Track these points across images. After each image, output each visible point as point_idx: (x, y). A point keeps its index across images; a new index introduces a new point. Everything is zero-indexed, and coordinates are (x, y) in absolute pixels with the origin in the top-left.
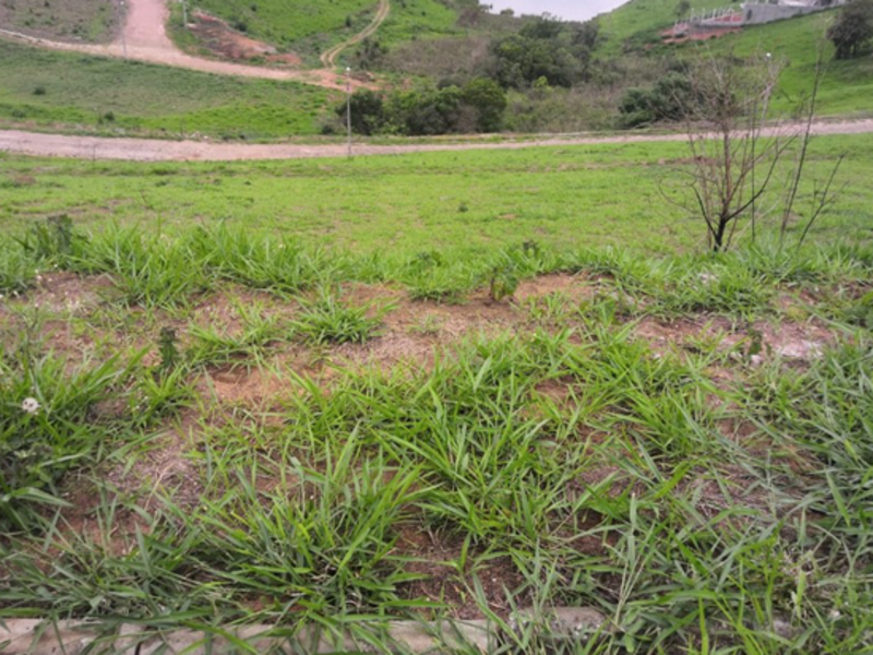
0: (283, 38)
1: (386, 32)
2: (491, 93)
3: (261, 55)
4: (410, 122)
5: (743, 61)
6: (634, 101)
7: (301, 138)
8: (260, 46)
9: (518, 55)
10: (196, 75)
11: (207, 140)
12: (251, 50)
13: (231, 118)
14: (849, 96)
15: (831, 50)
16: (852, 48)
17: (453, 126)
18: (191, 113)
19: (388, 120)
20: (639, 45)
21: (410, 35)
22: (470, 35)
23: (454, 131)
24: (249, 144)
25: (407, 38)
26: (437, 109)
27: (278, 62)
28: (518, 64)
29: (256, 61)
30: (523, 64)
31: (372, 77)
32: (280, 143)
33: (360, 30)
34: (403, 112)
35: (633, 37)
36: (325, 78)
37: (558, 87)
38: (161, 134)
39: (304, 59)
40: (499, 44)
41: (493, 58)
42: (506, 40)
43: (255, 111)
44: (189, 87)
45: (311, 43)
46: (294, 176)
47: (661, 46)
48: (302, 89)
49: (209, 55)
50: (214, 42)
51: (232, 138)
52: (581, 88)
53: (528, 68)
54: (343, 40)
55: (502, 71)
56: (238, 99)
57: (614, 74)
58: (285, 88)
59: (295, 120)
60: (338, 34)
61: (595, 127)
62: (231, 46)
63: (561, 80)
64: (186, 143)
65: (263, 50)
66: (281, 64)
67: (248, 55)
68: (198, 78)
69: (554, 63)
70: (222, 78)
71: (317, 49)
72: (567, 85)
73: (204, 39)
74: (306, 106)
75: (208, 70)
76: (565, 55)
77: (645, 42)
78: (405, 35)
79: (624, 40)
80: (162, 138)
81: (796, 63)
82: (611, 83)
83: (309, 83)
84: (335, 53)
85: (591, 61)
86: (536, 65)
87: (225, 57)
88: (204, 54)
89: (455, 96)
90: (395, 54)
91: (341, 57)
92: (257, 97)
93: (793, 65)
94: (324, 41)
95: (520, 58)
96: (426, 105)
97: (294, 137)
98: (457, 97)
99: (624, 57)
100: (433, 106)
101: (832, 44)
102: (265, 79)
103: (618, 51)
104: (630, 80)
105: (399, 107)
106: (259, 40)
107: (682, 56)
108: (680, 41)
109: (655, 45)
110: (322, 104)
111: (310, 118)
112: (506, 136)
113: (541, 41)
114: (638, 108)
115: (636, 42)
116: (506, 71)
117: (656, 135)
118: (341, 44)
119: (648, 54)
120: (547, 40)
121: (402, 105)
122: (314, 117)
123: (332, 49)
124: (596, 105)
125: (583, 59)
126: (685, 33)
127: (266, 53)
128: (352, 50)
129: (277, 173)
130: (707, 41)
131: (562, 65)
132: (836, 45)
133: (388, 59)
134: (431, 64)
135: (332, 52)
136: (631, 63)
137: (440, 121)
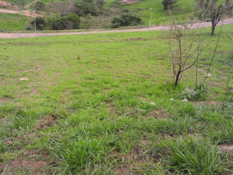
2: (76, 18)
3: (6, 6)
4: (53, 26)
5: (141, 10)
6: (115, 20)
7: (21, 31)
8: (5, 3)
9: (82, 7)
12: (3, 4)
14: (169, 19)
15: (163, 7)
16: (168, 6)
17: (66, 27)
19: (47, 26)
20: (114, 5)
22: (68, 1)
23: (66, 28)
24: (4, 33)
25: (50, 2)
26: (61, 22)
27: (12, 8)
28: (82, 10)
29: (4, 7)
30: (84, 10)
31: (41, 13)
32: (14, 33)
34: (51, 23)
35: (112, 3)
36: (27, 13)
37: (94, 16)
39: (20, 7)
40: (77, 4)
41: (75, 8)
42: (79, 3)
43: (5, 23)
45: (21, 2)
46: (20, 45)
48: (20, 16)
52: (100, 16)
54: (31, 2)
55: (78, 12)
57: (109, 13)
58: (14, 16)
59: (18, 25)
61: (105, 27)
63: (94, 14)
65: (7, 4)
67: (2, 6)
69: (92, 9)
71: (24, 4)
72: (96, 16)
74: (21, 21)
76: (95, 7)
77: (116, 4)
79: (110, 3)
81: (154, 10)
82: (108, 15)
83: (21, 14)
85: (102, 9)
86: (87, 10)
89: (66, 19)
90: (47, 6)
91: (31, 7)
92: (6, 18)
93: (154, 11)
94: (25, 2)
95: (83, 8)
96: (58, 21)
97: (18, 31)
98: (67, 19)
99: (111, 8)
100: (60, 22)
101: (163, 6)
102: (8, 13)
103: (109, 6)
104: (113, 14)
105: (50, 22)
106: (5, 1)
107: (126, 8)
108: (125, 4)
109: (119, 5)
110: (26, 21)
111: (23, 25)
112: (81, 30)
113: (89, 3)
114: (116, 22)
115: (114, 4)
116: (79, 12)
117: (122, 30)
118: (31, 3)
119: (117, 7)
120: (90, 3)
121: (51, 21)
122: (24, 25)
123: (28, 4)
124: (105, 21)
125: (100, 8)
126: (126, 2)
127: (8, 5)
128: (34, 5)
129: (15, 44)
130: (132, 4)
131: (94, 10)
132: (164, 6)
133: (45, 8)
134: (58, 9)
135: (28, 5)
136: (113, 10)
137: (62, 26)
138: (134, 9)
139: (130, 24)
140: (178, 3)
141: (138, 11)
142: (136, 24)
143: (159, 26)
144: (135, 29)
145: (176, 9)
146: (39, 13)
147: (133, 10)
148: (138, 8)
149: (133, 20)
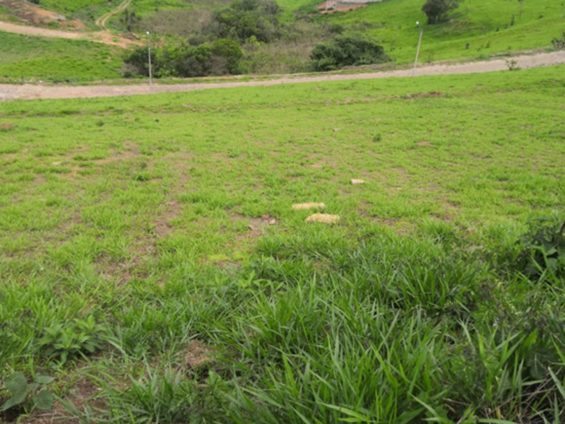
0: (66, 9)
1: (137, 6)
2: (232, 48)
3: (56, 22)
4: (177, 67)
5: (372, 25)
6: (322, 52)
7: (110, 81)
8: (54, 15)
9: (234, 21)
10: (11, 36)
11: (42, 84)
12: (48, 18)
13: (45, 66)
14: (444, 47)
15: (425, 18)
16: (437, 17)
17: (208, 70)
18: (14, 63)
19: (162, 67)
20: (305, 14)
21: (154, 8)
22: (194, 7)
23: (210, 73)
24: (74, 85)
25: (152, 10)
26: (197, 58)
27: (69, 26)
28: (234, 28)
29: (52, 25)
30: (237, 28)
31: (137, 37)
32: (96, 84)
33: (119, 4)
34: (172, 61)
35: (300, 10)
36: (105, 38)
37: (263, 43)
38: (5, 79)
39: (86, 24)
40: (219, 14)
41: (216, 24)
42: (224, 11)
43: (61, 61)
44: (8, 45)
45: (87, 13)
46: (167, 112)
47: (320, 15)
48: (91, 45)
49: (17, 21)
50: (19, 12)
51: (60, 81)
52: (277, 43)
53: (241, 30)
54: (109, 11)
55: (223, 32)
56: (47, 52)
57: (295, 34)
58: (78, 45)
59: (92, 67)
60: (104, 6)
61: (294, 69)
62: (31, 15)
63: (262, 38)
64: (26, 86)
65: (57, 18)
66: (71, 28)
67: (46, 21)
68: (12, 38)
69: (257, 27)
70: (30, 38)
71: (92, 17)
72: (267, 41)
73: (10, 10)
74: (97, 58)
75: (19, 32)
76: (263, 21)
77: (309, 13)
78: (150, 8)
79: (294, 11)
80: (7, 83)
81: (404, 27)
82: (295, 40)
83: (95, 41)
84: (105, 19)
85: (279, 25)
86: (246, 28)
87: (29, 23)
88: (12, 20)
89: (208, 50)
90: (147, 20)
91: (111, 22)
92: (60, 51)
93: (403, 28)
94: (95, 12)
95: (235, 23)
96: (189, 56)
97: (105, 80)
98: (210, 51)
99: (298, 23)
100: (194, 57)
101: (425, 15)
102: (62, 39)
103: (292, 18)
104: (306, 37)
105: (168, 57)
106: (51, 11)
107: (335, 22)
108: (331, 12)
109: (316, 15)
110: (107, 56)
111: (102, 66)
112: (251, 76)
113: (248, 12)
114: (325, 56)
115: (302, 13)
116: (226, 32)
117: (347, 74)
118: (108, 13)
119: (312, 21)
120: (251, 12)
121: (171, 57)
122: (105, 65)
123: (103, 17)
124: (291, 54)
125: (274, 24)
126: (334, 7)
127: (59, 20)
128: (117, 18)
129: (155, 111)
130: (347, 12)
131: (263, 28)
132: (427, 15)
133: (143, 24)
134: (173, 27)
135: (103, 19)
136: (304, 26)
137: (200, 67)
138: (354, 24)
139: (359, 59)
140: (462, 7)
141: (364, 29)
142: (373, 60)
143: (433, 64)
144: (376, 72)
145: (458, 22)
146: (132, 38)
147: (353, 27)
148: (364, 22)
149: (363, 51)
